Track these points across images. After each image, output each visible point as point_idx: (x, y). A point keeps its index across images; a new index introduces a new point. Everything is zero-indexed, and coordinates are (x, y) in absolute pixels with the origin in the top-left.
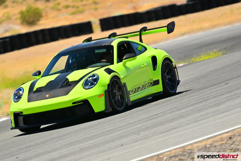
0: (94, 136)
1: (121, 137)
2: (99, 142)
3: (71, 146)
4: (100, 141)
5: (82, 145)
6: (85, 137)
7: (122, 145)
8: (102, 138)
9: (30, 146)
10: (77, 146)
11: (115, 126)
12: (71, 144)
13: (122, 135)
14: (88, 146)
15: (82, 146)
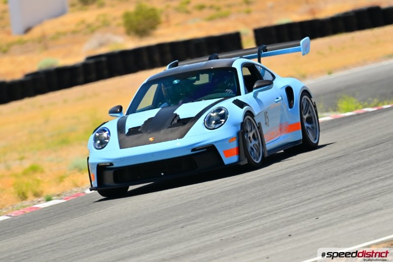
0: (244, 219)
1: (289, 222)
2: (252, 229)
3: (207, 234)
4: (255, 228)
5: (225, 234)
6: (229, 220)
7: (290, 235)
8: (257, 223)
9: (139, 234)
10: (216, 235)
11: (279, 205)
12: (207, 232)
13: (290, 218)
14: (233, 236)
15: (223, 236)
